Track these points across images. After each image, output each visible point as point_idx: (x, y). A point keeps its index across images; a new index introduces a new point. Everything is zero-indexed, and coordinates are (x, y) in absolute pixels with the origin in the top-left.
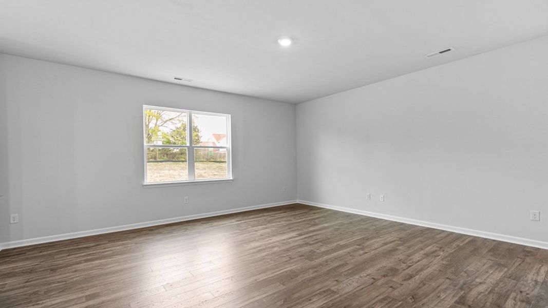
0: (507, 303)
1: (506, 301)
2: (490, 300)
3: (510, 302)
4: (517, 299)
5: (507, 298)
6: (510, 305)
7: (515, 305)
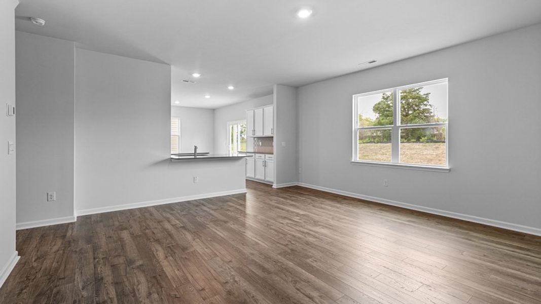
0: (114, 290)
1: (116, 292)
2: (127, 283)
3: (113, 293)
4: (109, 300)
5: (117, 296)
6: (111, 290)
7: (108, 293)
